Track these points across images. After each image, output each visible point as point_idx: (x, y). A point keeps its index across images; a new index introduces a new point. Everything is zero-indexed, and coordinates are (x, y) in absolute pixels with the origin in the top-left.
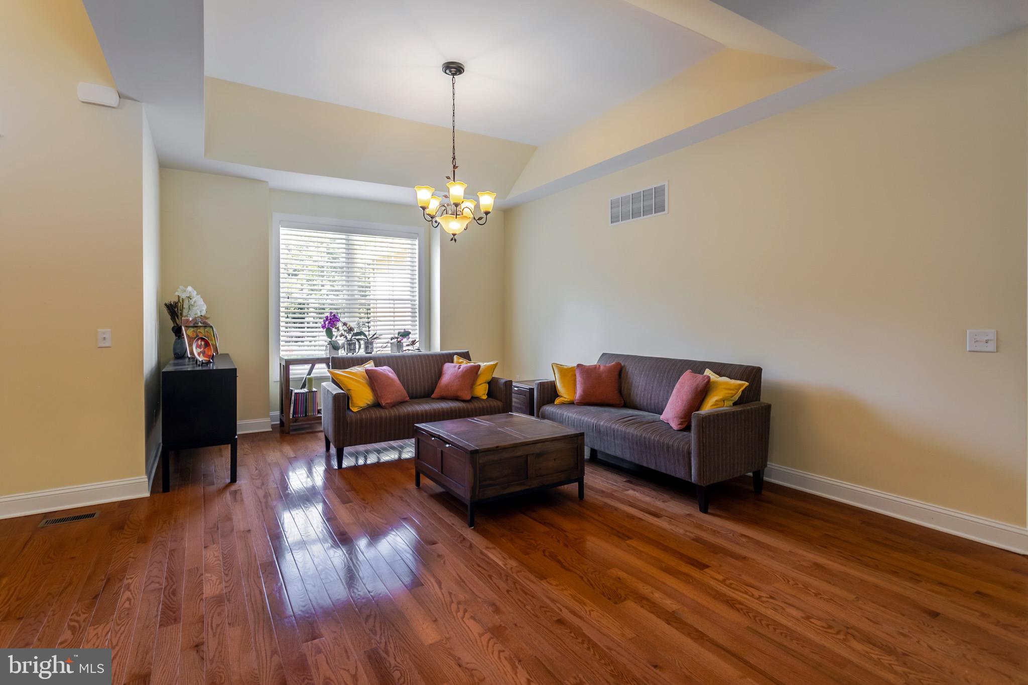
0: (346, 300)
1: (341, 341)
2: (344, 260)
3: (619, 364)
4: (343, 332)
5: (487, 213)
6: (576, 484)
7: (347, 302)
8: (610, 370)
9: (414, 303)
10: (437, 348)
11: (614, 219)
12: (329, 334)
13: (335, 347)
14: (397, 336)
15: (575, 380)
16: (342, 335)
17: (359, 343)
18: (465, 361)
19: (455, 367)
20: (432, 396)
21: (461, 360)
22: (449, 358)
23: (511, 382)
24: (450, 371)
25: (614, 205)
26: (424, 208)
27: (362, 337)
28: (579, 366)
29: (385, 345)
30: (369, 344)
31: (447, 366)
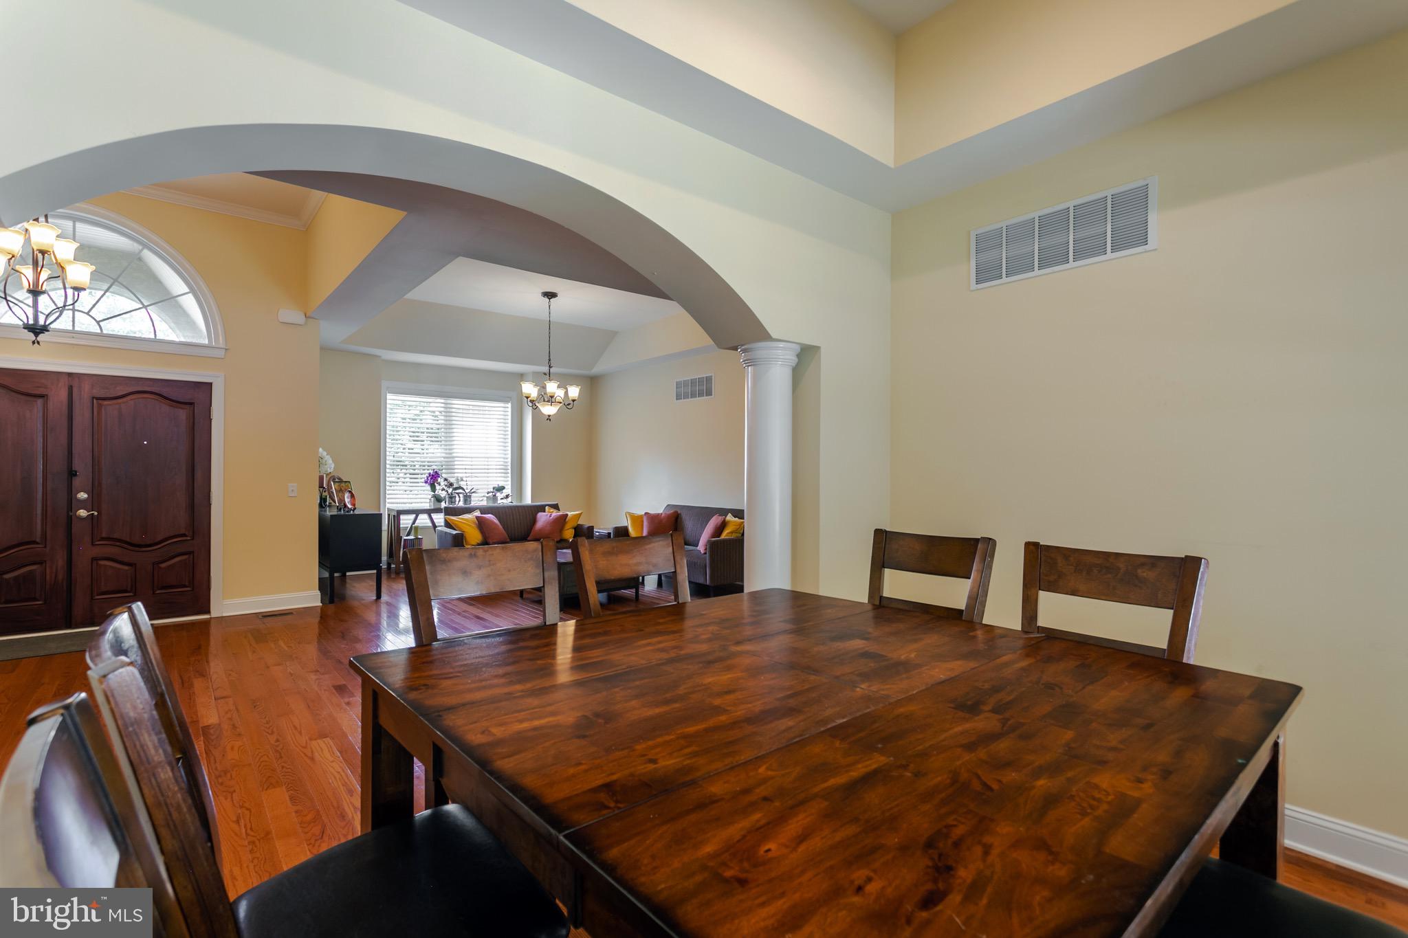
0: (444, 458)
1: (443, 494)
2: (443, 422)
3: (676, 512)
4: (444, 487)
5: (574, 401)
6: (634, 590)
7: (446, 460)
8: (669, 516)
9: (506, 460)
10: (528, 500)
11: (678, 397)
12: (433, 489)
13: (438, 499)
14: (492, 490)
15: (642, 525)
16: (443, 490)
17: (459, 497)
18: (555, 511)
19: (547, 515)
20: (528, 539)
21: (552, 510)
22: (542, 508)
23: (593, 527)
24: (543, 519)
25: (678, 385)
26: (527, 398)
27: (461, 491)
28: (646, 513)
29: (481, 499)
30: (467, 498)
31: (540, 514)
